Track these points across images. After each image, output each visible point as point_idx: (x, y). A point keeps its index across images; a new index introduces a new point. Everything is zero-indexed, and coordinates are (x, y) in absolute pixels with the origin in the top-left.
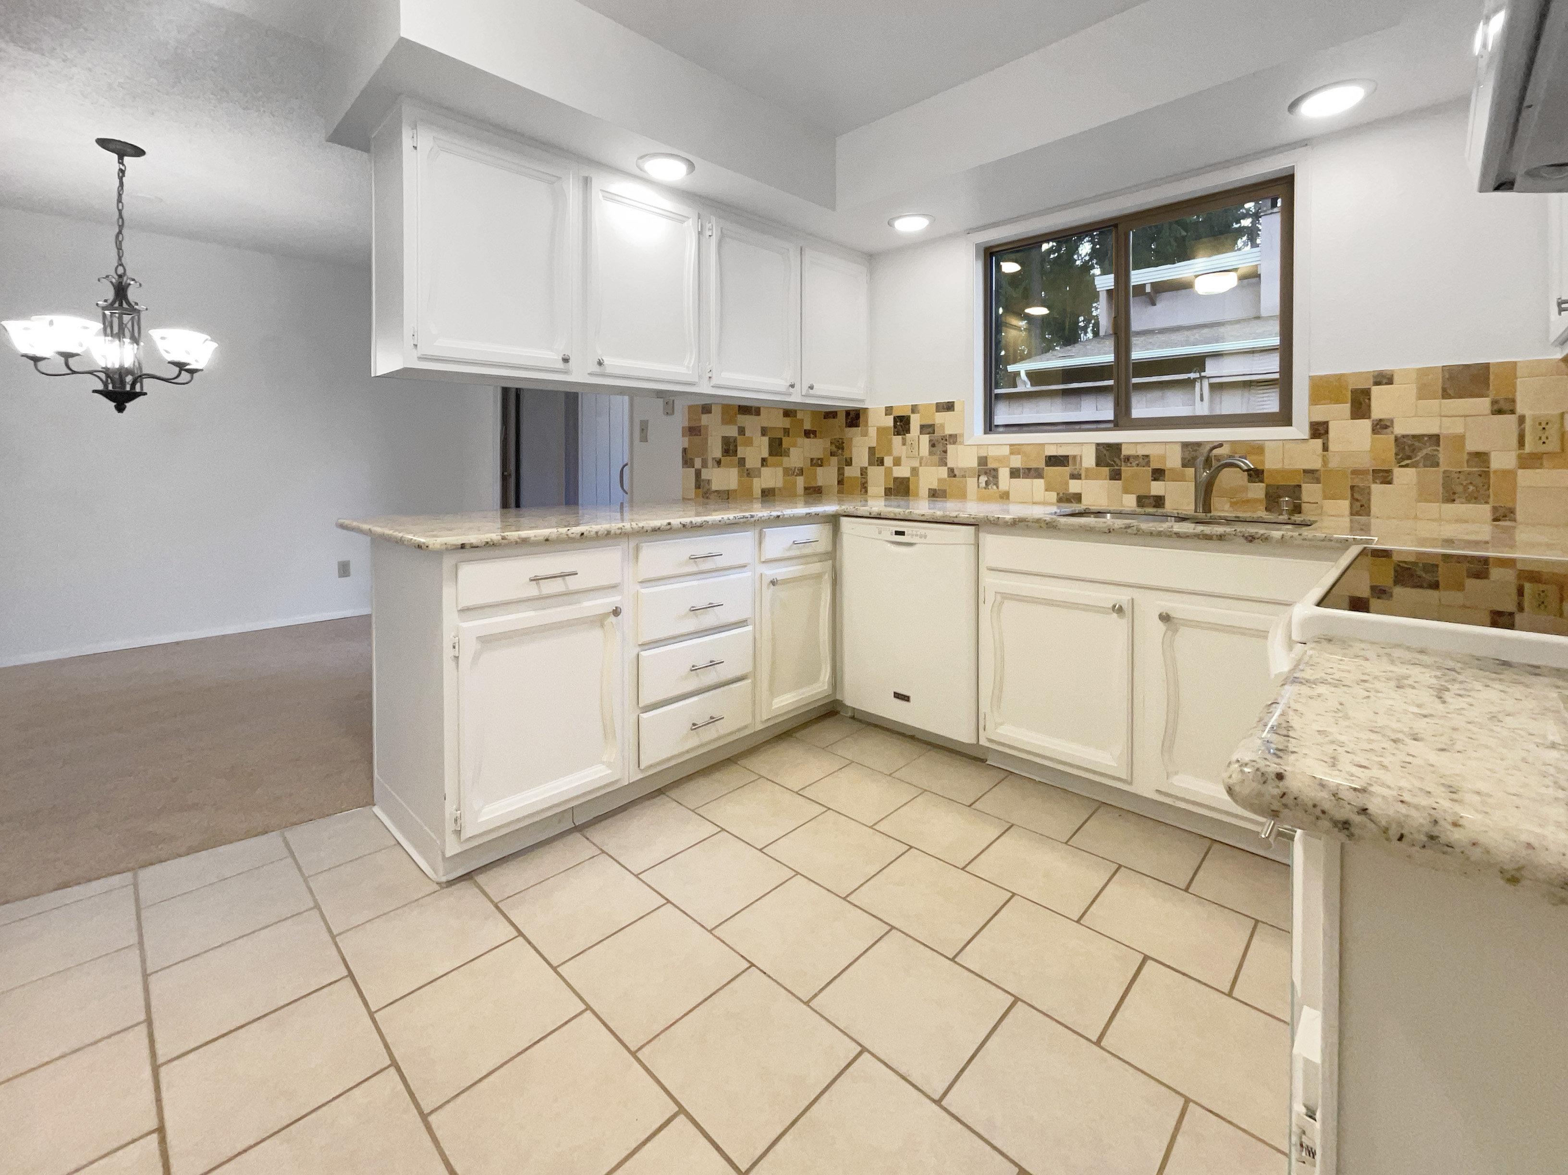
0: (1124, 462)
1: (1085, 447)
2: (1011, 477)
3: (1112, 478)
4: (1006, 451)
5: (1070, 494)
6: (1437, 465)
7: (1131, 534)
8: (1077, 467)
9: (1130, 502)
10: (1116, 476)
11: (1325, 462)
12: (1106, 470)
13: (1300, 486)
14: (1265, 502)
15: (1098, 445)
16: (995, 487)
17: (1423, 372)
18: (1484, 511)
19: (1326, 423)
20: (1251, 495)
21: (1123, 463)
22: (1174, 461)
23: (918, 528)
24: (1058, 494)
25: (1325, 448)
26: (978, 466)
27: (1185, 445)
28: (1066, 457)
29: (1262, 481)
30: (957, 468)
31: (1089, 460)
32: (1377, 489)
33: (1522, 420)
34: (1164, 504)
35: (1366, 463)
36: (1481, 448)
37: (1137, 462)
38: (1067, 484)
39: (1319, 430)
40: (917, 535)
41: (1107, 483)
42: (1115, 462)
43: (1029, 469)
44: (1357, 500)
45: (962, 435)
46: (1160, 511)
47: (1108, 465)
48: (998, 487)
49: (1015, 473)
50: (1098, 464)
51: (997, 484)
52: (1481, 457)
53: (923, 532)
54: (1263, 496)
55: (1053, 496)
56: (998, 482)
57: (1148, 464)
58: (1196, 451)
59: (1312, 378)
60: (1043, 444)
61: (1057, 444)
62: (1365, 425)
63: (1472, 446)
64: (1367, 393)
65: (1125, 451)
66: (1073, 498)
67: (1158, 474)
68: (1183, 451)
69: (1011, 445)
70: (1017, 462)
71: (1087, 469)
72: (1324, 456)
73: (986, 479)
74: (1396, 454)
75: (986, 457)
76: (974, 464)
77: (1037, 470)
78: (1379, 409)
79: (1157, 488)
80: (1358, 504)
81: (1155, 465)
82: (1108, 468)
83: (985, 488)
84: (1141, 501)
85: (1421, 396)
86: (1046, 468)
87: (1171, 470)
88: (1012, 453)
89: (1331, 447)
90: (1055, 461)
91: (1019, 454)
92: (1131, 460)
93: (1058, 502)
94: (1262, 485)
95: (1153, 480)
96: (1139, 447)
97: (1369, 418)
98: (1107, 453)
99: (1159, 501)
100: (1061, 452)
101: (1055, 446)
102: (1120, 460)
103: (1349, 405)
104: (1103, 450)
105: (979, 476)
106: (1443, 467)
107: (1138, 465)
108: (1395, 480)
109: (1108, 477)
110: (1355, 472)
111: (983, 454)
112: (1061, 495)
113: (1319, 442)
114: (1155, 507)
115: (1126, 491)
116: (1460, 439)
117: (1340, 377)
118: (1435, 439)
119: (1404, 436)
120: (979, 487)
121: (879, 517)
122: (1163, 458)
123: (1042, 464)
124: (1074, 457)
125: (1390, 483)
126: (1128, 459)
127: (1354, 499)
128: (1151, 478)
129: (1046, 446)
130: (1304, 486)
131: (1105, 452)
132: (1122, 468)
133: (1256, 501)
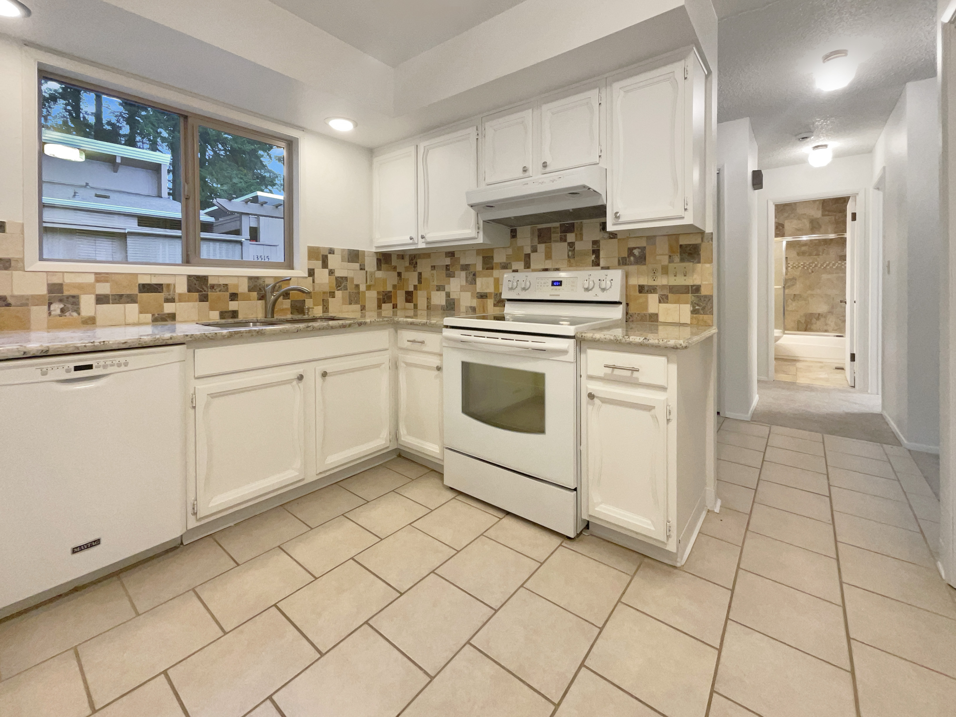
0: (211, 289)
1: (178, 278)
2: (97, 304)
3: (201, 300)
4: (91, 279)
5: (165, 314)
6: (347, 290)
7: (311, 331)
8: (171, 292)
9: (215, 316)
10: (204, 298)
11: (314, 290)
12: (196, 295)
13: (305, 300)
14: (290, 310)
15: (189, 276)
16: (75, 314)
17: (343, 250)
18: (358, 307)
19: (314, 269)
20: (285, 306)
21: (209, 290)
22: (243, 288)
23: (104, 358)
24: (153, 315)
25: (313, 282)
26: (49, 293)
27: (250, 278)
28: (161, 285)
29: (289, 299)
30: (13, 296)
31: (182, 287)
32: (330, 300)
33: (367, 272)
34: (237, 316)
35: (327, 289)
36: (358, 283)
37: (219, 289)
38: (163, 308)
39: (311, 273)
40: (112, 365)
41: (197, 304)
42: (203, 289)
43: (121, 296)
44: (325, 306)
45: (22, 260)
46: (236, 320)
47: (198, 291)
48: (79, 314)
49: (101, 300)
50: (189, 291)
51: (78, 311)
52: (357, 286)
53: (122, 360)
54: (290, 307)
55: (148, 317)
56: (79, 308)
57: (227, 290)
58: (256, 282)
59: (308, 247)
60: (137, 274)
61: (151, 274)
62: (326, 271)
63: (356, 282)
64: (326, 257)
65: (211, 281)
66: (169, 317)
67: (234, 297)
68: (249, 282)
69: (96, 274)
70: (104, 289)
71: (180, 295)
72: (313, 285)
73: (62, 306)
74: (336, 285)
75: (61, 285)
76: (43, 290)
77: (129, 296)
78: (331, 266)
79: (233, 306)
80: (325, 307)
81: (231, 291)
82: (197, 294)
83: (60, 316)
84: (223, 315)
85: (343, 261)
86: (139, 294)
87: (241, 293)
88: (97, 281)
89: (316, 281)
90: (146, 288)
91: (107, 281)
92: (215, 288)
93: (153, 321)
94: (290, 300)
95: (230, 301)
96: (221, 279)
97: (328, 268)
98: (197, 283)
99: (234, 314)
100: (155, 281)
101: (149, 276)
102: (207, 287)
103: (321, 262)
104: (194, 280)
105: (50, 304)
106: (349, 290)
107: (220, 291)
108: (336, 296)
109: (198, 300)
110: (324, 293)
111: (56, 280)
112: (156, 315)
113: (311, 278)
114: (232, 318)
115: (212, 309)
116: (352, 279)
117: (318, 248)
118: (346, 278)
119: (338, 277)
120: (50, 314)
121: (45, 354)
122: (237, 286)
123: (135, 291)
124: (168, 285)
125: (334, 297)
126: (213, 287)
127: (324, 306)
128: (229, 300)
129: (139, 276)
130: (306, 300)
131: (195, 281)
132: (208, 293)
133: (286, 309)
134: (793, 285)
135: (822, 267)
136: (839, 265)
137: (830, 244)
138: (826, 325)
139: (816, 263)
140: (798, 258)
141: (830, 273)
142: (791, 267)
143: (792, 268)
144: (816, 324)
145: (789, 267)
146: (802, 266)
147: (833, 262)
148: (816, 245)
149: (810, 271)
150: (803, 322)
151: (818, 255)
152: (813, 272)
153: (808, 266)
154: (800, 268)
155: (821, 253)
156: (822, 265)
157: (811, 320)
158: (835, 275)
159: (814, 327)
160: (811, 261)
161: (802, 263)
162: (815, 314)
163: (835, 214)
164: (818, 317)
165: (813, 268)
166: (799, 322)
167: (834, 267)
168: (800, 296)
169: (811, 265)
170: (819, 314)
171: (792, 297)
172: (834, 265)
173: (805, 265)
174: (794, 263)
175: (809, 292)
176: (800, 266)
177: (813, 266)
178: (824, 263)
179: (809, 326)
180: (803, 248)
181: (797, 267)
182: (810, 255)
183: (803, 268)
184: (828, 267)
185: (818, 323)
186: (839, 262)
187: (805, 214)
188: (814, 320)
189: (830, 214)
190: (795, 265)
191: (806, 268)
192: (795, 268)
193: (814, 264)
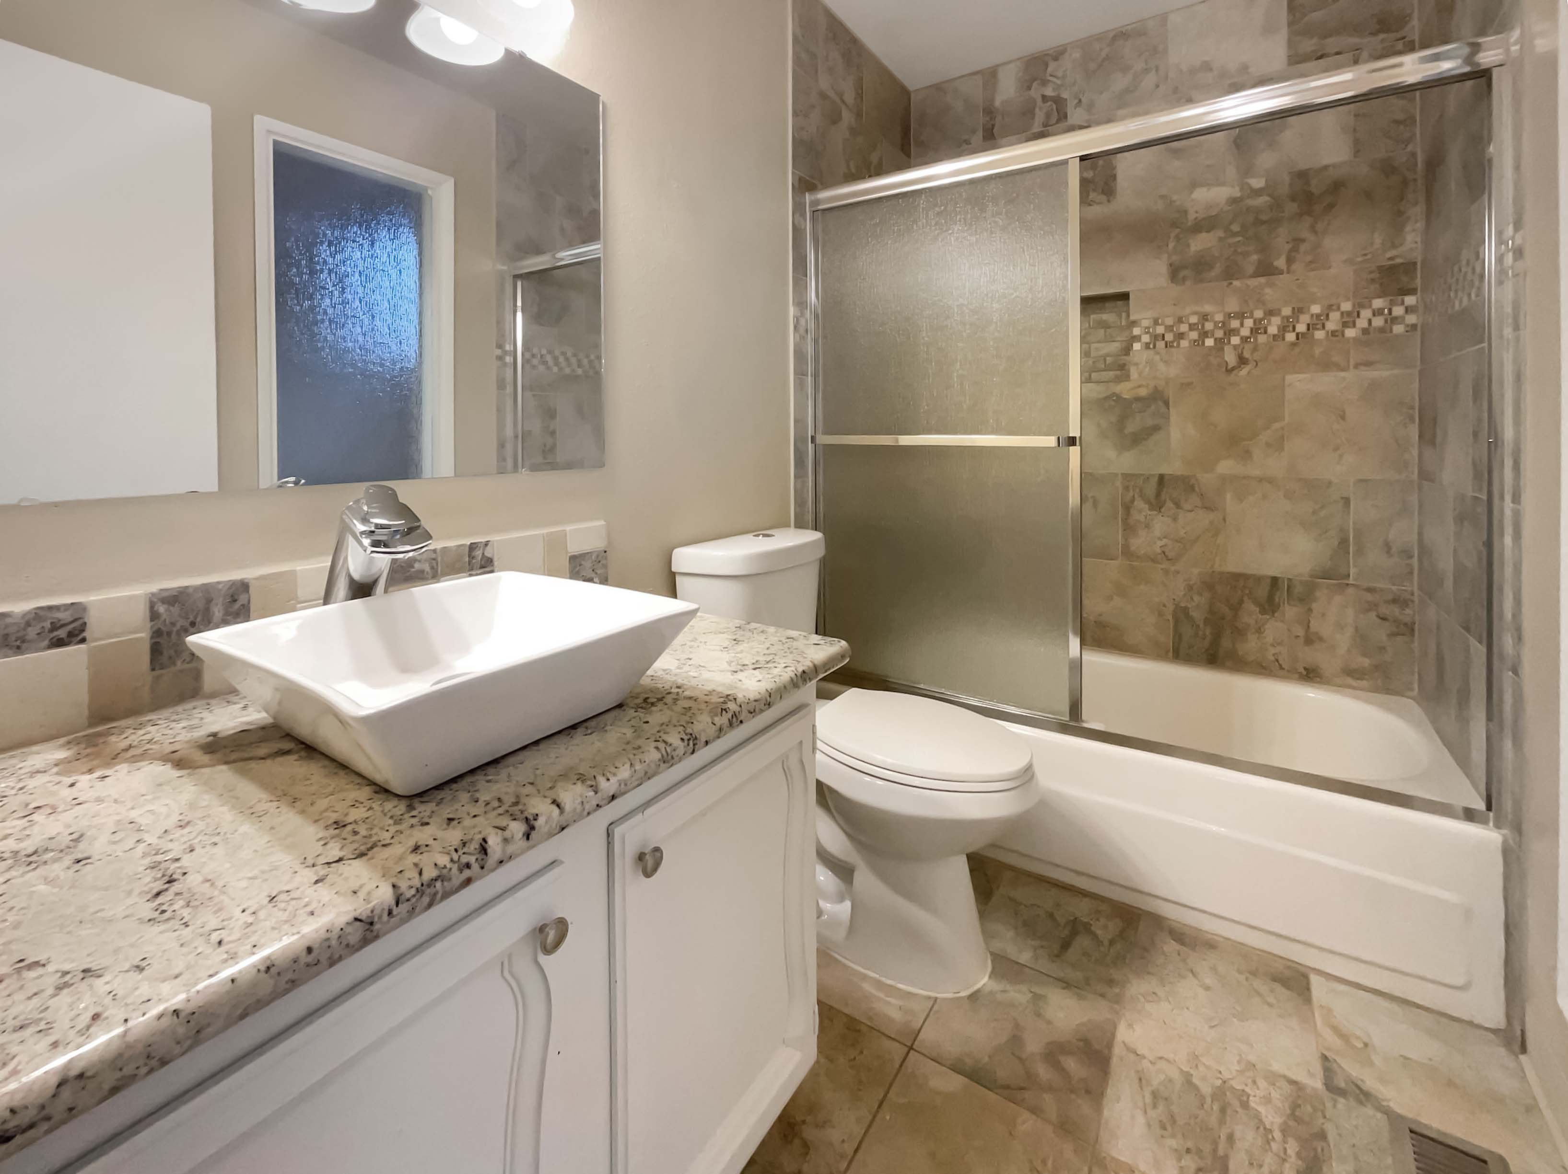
134: (1156, 428)
135: (1291, 337)
136: (1378, 322)
137: (1330, 207)
138: (1310, 639)
139: (1259, 314)
140: (1175, 290)
141: (1326, 365)
142: (1146, 338)
143: (1147, 346)
144: (1259, 631)
145: (1137, 338)
146: (1194, 335)
147: (1346, 306)
148: (1258, 222)
149: (1230, 358)
150: (1198, 615)
151: (1266, 270)
152: (1242, 361)
153: (1219, 334)
154: (1184, 343)
155: (1281, 263)
156: (1287, 325)
157: (1236, 608)
158: (1349, 375)
159: (1250, 646)
160: (1233, 305)
161: (1194, 319)
162: (1258, 579)
163: (1355, 40)
164: (1270, 598)
165: (1245, 340)
166: (1181, 615)
167: (1350, 333)
168: (1187, 485)
169: (1235, 324)
170: (1275, 580)
171: (1150, 489)
172: (1349, 320)
173: (1209, 326)
174: (1156, 322)
175: (1226, 467)
176: (1181, 336)
177: (1245, 332)
178: (1298, 311)
179: (1226, 643)
180: (1200, 243)
181: (1169, 337)
182: (1231, 273)
183: (1199, 343)
184: (1319, 335)
185: (1274, 629)
186: (1378, 303)
187: (1207, 67)
188: (1250, 614)
189: (1332, 43)
190: (1160, 330)
191: (1209, 342)
192: (1161, 344)
193: (1249, 323)
